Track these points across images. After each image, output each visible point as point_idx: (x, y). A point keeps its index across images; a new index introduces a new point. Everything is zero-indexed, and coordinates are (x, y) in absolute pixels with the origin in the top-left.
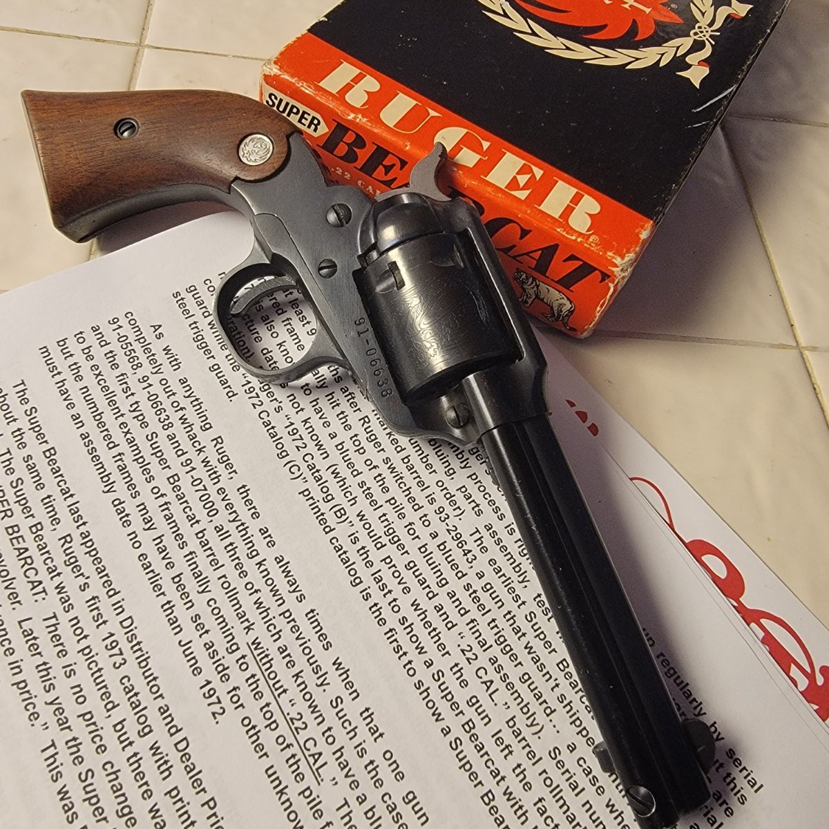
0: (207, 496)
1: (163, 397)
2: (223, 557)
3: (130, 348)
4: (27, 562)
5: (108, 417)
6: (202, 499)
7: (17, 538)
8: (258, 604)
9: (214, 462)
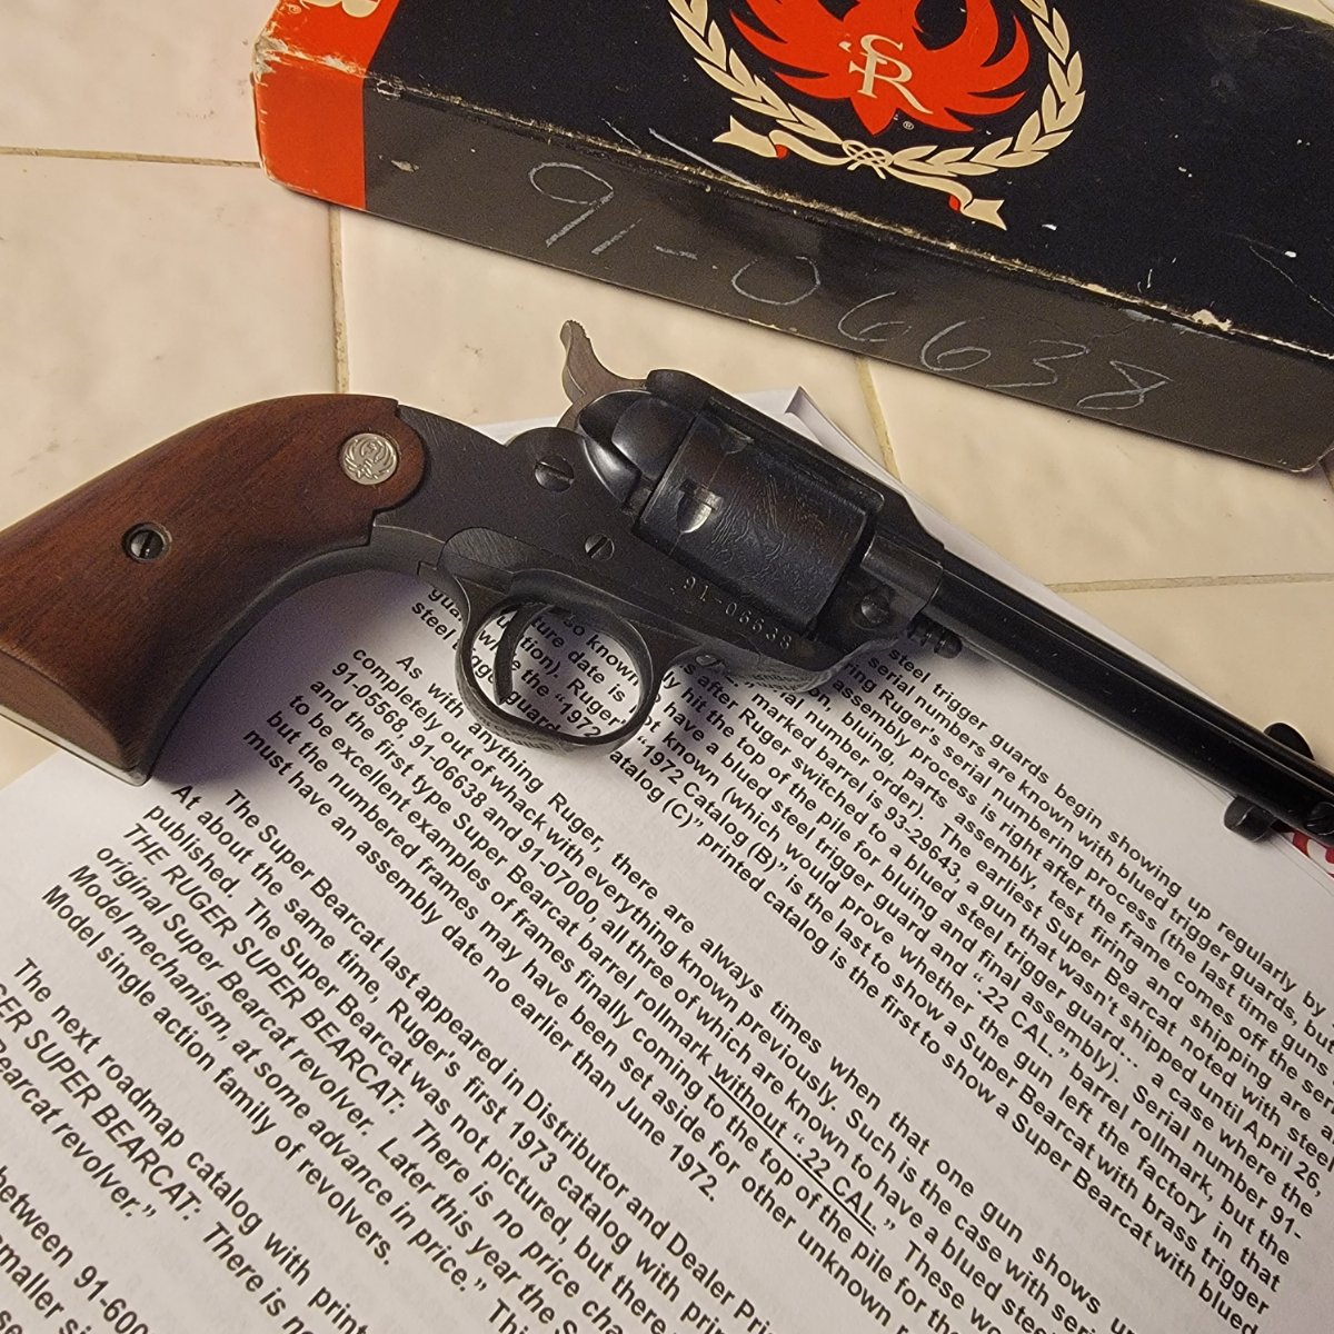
0: (574, 886)
1: (455, 759)
2: (630, 966)
3: (379, 702)
4: (355, 1059)
5: (387, 810)
6: (569, 890)
7: (325, 1028)
8: (703, 1016)
9: (564, 834)
